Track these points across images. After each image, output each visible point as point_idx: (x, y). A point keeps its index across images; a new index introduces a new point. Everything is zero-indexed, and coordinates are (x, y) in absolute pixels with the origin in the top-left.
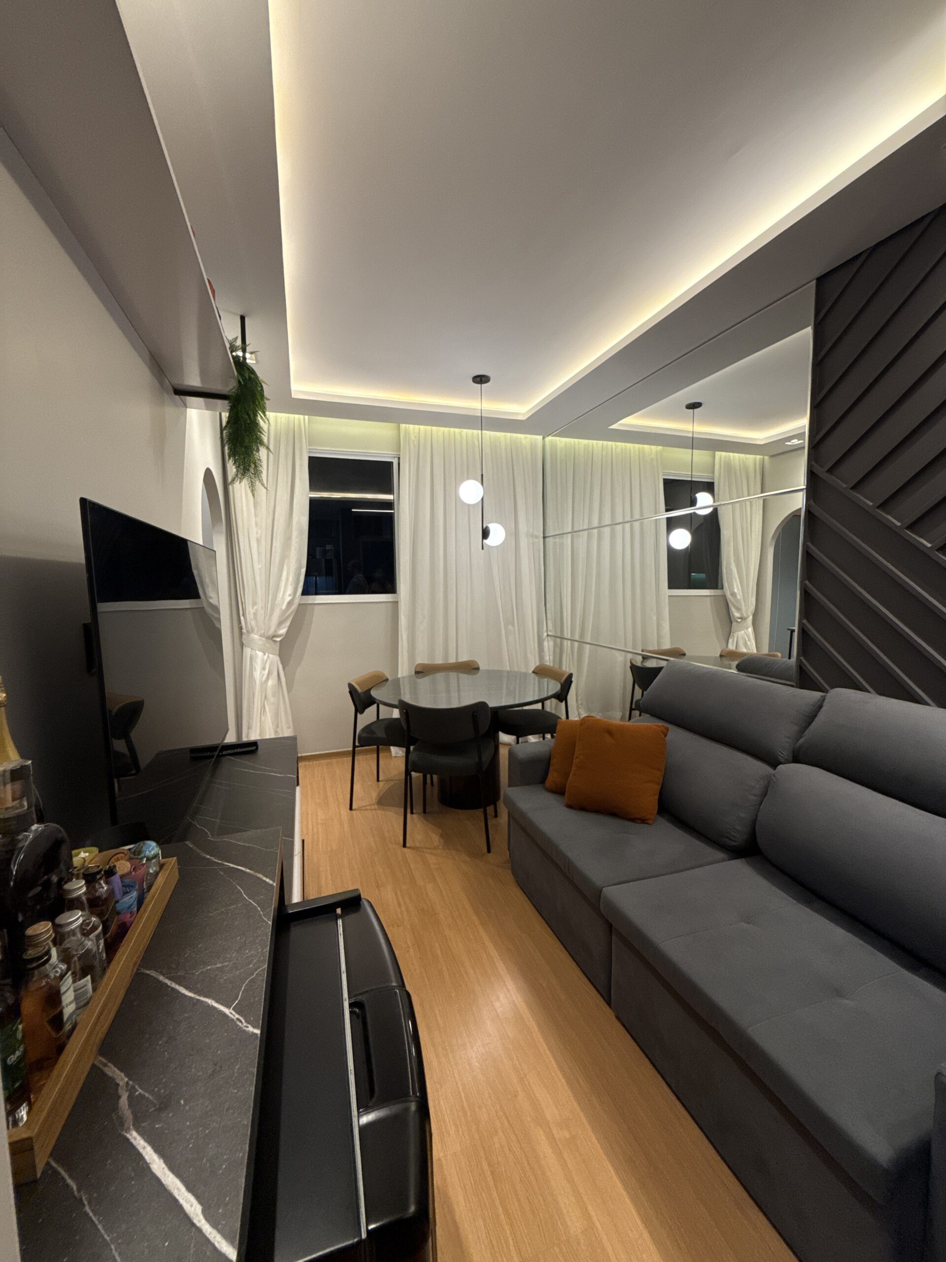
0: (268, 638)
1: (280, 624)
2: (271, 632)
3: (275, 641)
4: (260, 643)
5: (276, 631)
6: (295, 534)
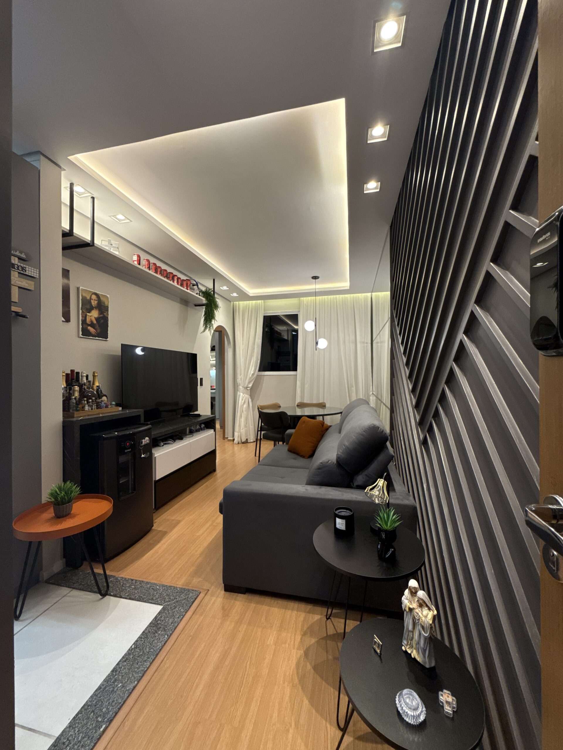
0: (245, 388)
1: (249, 383)
2: (246, 386)
3: (248, 390)
4: (242, 390)
5: (247, 385)
6: (256, 347)
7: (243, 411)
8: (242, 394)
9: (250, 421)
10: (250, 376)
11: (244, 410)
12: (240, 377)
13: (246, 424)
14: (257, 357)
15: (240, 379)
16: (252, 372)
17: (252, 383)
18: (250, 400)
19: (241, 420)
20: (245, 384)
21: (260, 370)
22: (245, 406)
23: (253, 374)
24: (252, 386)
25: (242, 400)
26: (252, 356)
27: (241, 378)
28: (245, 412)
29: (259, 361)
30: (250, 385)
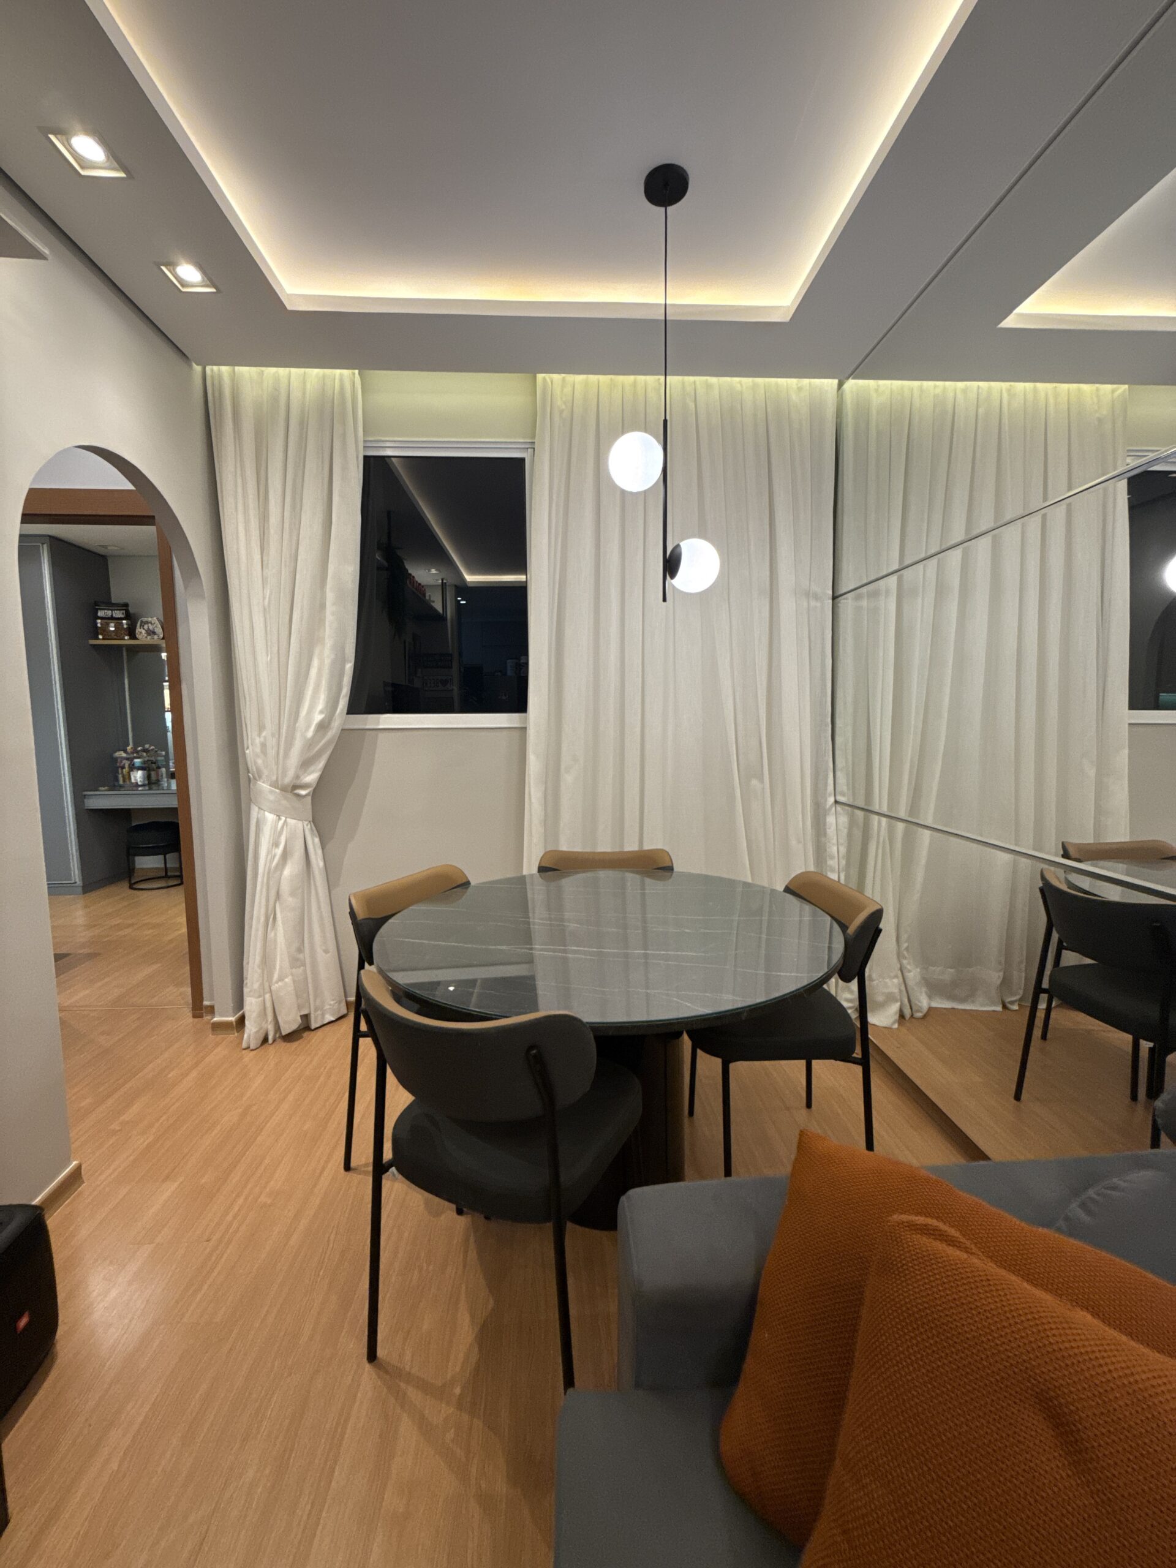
7: (278, 895)
8: (270, 817)
9: (317, 938)
10: (310, 734)
11: (285, 888)
12: (258, 741)
13: (300, 950)
14: (339, 649)
15: (258, 750)
16: (318, 718)
17: (321, 764)
18: (314, 842)
19: (271, 935)
20: (284, 772)
21: (354, 708)
22: (287, 872)
23: (323, 727)
24: (321, 779)
25: (276, 844)
26: (311, 641)
27: (264, 746)
28: (290, 901)
29: (349, 667)
30: (311, 777)
